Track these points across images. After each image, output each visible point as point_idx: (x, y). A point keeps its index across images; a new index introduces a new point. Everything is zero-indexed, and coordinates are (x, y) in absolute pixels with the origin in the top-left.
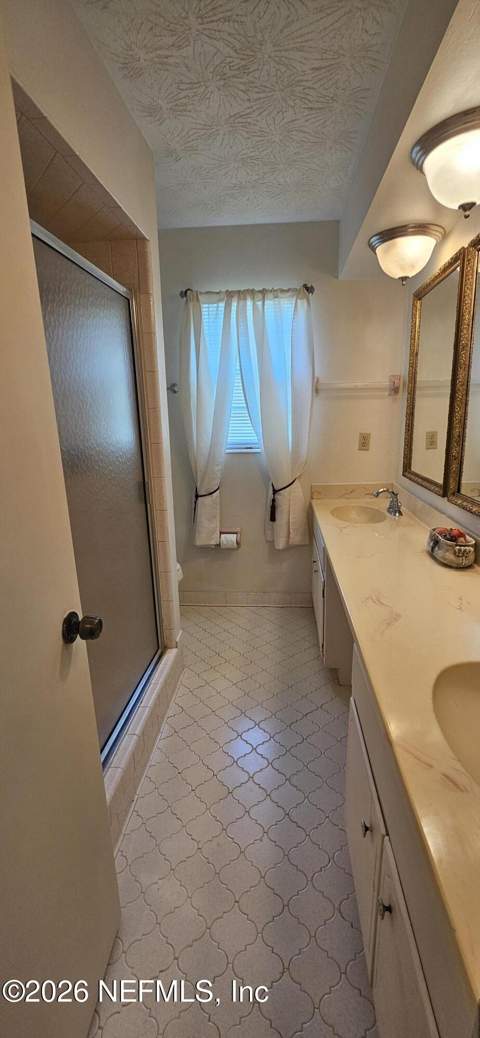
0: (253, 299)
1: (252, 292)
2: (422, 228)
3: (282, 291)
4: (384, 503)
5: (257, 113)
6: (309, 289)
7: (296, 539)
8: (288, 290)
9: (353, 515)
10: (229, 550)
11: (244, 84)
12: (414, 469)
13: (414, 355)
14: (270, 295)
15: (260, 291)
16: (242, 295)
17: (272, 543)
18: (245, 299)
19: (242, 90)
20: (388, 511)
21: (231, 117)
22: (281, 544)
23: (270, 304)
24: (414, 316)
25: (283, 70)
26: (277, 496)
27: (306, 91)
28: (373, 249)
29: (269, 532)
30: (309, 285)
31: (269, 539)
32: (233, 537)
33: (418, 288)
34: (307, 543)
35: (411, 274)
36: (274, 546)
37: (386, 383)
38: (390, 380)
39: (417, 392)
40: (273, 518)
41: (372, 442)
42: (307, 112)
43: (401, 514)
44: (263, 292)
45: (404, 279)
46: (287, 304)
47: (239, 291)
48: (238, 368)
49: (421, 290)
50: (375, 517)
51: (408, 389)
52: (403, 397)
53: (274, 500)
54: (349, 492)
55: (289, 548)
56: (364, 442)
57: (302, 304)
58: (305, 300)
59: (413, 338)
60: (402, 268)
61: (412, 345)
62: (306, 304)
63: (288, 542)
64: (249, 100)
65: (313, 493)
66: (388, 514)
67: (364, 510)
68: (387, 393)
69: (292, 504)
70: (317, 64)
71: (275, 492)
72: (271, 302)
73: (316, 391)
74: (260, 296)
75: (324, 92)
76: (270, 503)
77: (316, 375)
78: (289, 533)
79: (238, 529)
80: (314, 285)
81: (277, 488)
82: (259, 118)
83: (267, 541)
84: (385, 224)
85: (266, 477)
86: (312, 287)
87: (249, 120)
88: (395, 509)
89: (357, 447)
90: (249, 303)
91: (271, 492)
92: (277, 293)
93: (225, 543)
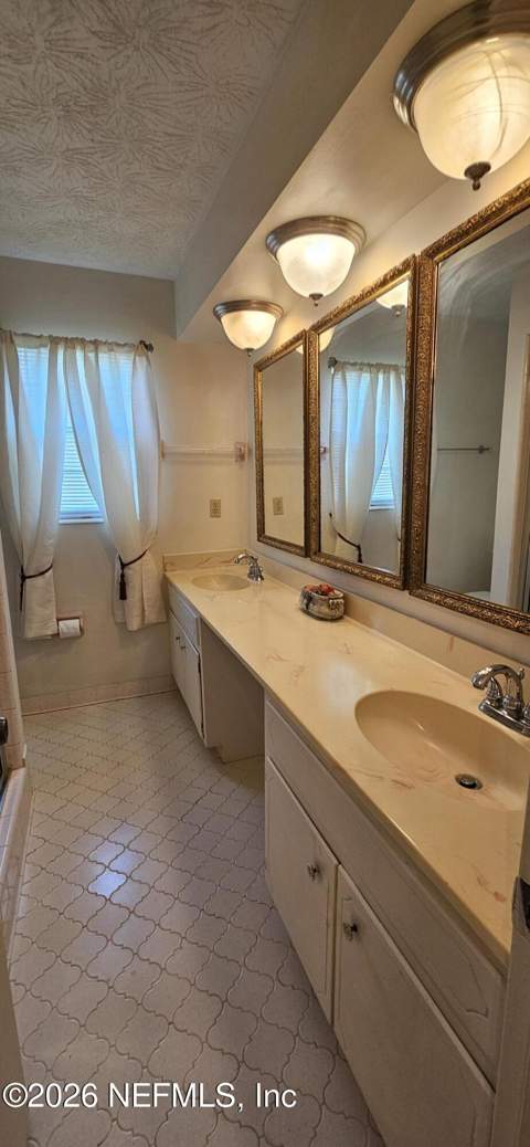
0: (84, 348)
1: (82, 341)
2: (263, 306)
3: (118, 345)
4: (243, 570)
5: (100, 155)
6: (149, 348)
7: (151, 617)
8: (125, 345)
9: (215, 584)
10: (71, 639)
11: (90, 123)
12: (267, 533)
13: (259, 423)
14: (104, 348)
15: (91, 342)
16: (70, 343)
17: (123, 625)
18: (74, 348)
19: (87, 129)
20: (249, 577)
21: (68, 150)
22: (134, 624)
23: (104, 358)
24: (256, 386)
25: (135, 123)
26: (126, 570)
27: (155, 151)
28: (219, 318)
29: (119, 613)
30: (148, 343)
31: (119, 621)
32: (75, 623)
33: (259, 359)
34: (165, 620)
35: (256, 347)
36: (126, 628)
37: (231, 448)
38: (236, 448)
39: (264, 459)
40: (123, 596)
41: (224, 508)
42: (154, 170)
43: (262, 579)
44: (96, 343)
45: (249, 350)
46: (124, 361)
47: (67, 338)
48: (70, 425)
49: (264, 363)
50: (236, 584)
51: (255, 456)
52: (251, 464)
53: (123, 576)
54: (203, 561)
55: (145, 628)
56: (215, 510)
57: (142, 363)
58: (144, 359)
59: (257, 408)
60: (248, 340)
61: (256, 414)
62: (145, 363)
63: (143, 620)
64: (92, 140)
65: (166, 564)
66: (251, 581)
67: (224, 578)
68: (234, 460)
69: (144, 580)
70: (170, 130)
71: (123, 566)
72: (106, 355)
73: (163, 455)
74: (92, 347)
75: (174, 157)
76: (117, 578)
77: (162, 437)
78: (143, 610)
79: (79, 613)
80: (152, 342)
81: (125, 561)
82: (100, 161)
83: (116, 624)
84: (229, 294)
85: (111, 550)
86: (151, 345)
87: (90, 160)
88: (255, 574)
89: (208, 515)
90: (79, 354)
91: (118, 565)
92: (113, 346)
93: (65, 630)
